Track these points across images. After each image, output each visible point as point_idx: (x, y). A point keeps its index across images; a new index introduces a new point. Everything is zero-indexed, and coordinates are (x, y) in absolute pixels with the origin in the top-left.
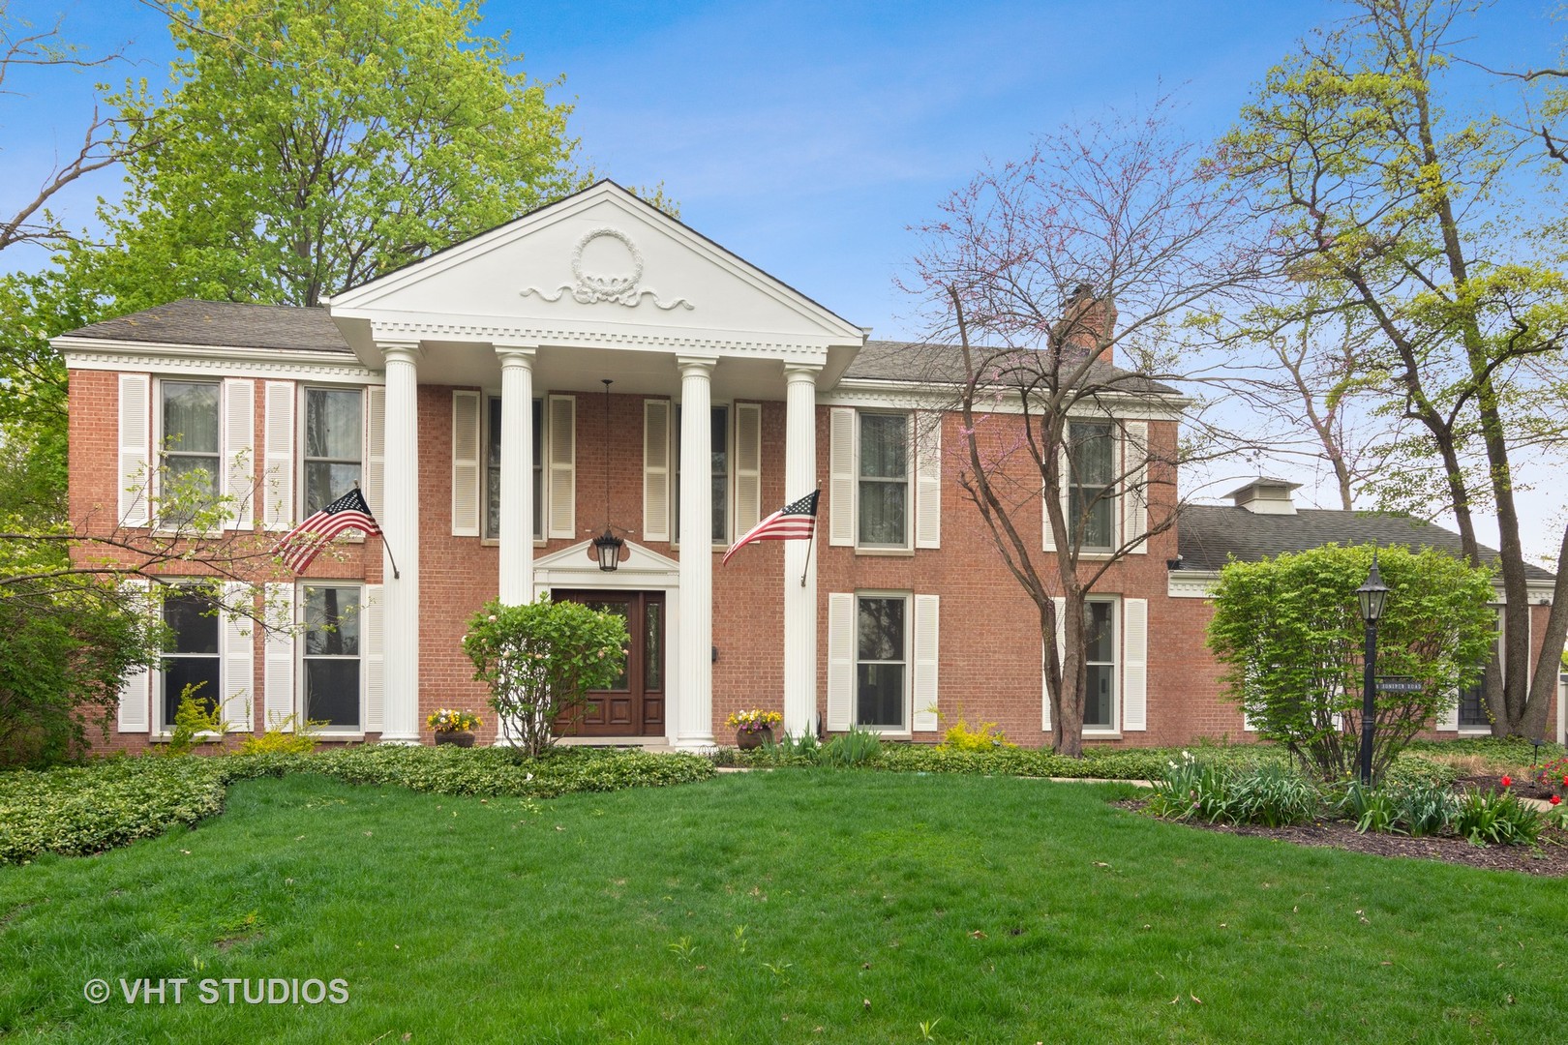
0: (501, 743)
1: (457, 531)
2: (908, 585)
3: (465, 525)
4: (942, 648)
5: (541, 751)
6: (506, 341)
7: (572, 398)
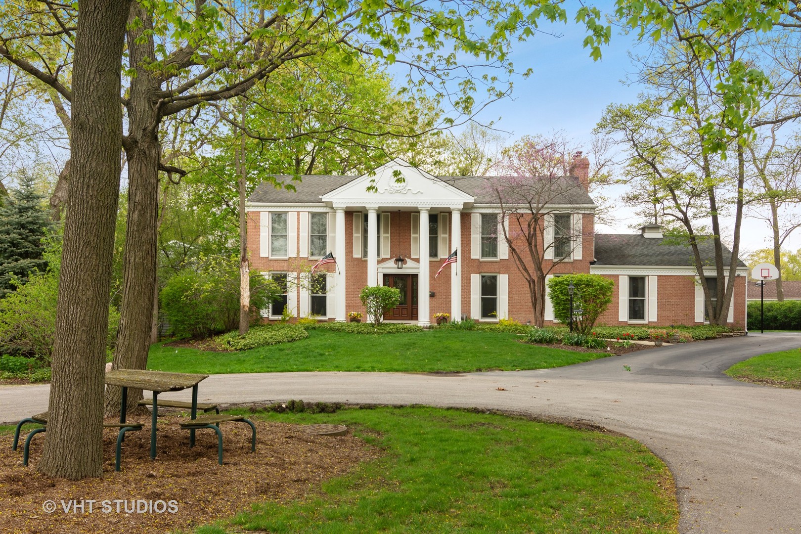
0: (368, 322)
1: (355, 256)
2: (498, 271)
3: (357, 254)
4: (509, 292)
5: (378, 323)
6: (369, 206)
7: (389, 214)
